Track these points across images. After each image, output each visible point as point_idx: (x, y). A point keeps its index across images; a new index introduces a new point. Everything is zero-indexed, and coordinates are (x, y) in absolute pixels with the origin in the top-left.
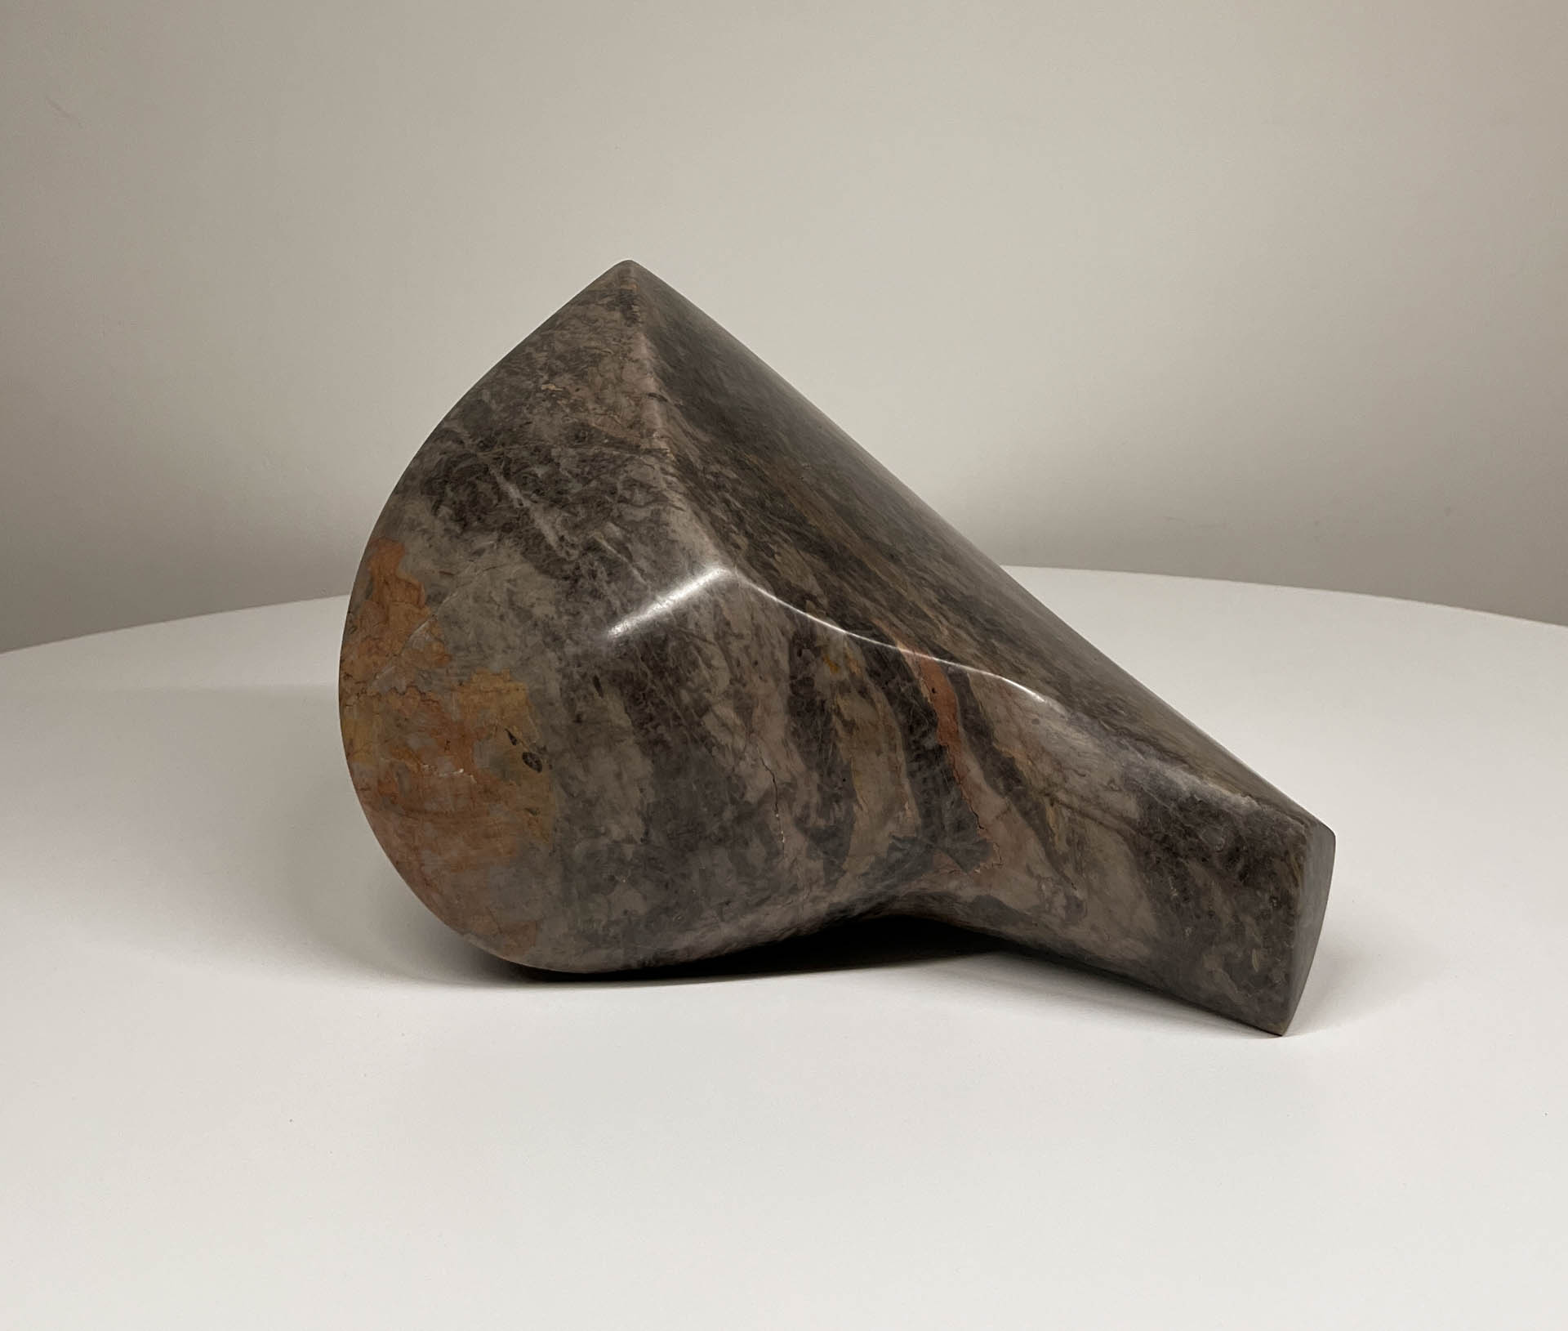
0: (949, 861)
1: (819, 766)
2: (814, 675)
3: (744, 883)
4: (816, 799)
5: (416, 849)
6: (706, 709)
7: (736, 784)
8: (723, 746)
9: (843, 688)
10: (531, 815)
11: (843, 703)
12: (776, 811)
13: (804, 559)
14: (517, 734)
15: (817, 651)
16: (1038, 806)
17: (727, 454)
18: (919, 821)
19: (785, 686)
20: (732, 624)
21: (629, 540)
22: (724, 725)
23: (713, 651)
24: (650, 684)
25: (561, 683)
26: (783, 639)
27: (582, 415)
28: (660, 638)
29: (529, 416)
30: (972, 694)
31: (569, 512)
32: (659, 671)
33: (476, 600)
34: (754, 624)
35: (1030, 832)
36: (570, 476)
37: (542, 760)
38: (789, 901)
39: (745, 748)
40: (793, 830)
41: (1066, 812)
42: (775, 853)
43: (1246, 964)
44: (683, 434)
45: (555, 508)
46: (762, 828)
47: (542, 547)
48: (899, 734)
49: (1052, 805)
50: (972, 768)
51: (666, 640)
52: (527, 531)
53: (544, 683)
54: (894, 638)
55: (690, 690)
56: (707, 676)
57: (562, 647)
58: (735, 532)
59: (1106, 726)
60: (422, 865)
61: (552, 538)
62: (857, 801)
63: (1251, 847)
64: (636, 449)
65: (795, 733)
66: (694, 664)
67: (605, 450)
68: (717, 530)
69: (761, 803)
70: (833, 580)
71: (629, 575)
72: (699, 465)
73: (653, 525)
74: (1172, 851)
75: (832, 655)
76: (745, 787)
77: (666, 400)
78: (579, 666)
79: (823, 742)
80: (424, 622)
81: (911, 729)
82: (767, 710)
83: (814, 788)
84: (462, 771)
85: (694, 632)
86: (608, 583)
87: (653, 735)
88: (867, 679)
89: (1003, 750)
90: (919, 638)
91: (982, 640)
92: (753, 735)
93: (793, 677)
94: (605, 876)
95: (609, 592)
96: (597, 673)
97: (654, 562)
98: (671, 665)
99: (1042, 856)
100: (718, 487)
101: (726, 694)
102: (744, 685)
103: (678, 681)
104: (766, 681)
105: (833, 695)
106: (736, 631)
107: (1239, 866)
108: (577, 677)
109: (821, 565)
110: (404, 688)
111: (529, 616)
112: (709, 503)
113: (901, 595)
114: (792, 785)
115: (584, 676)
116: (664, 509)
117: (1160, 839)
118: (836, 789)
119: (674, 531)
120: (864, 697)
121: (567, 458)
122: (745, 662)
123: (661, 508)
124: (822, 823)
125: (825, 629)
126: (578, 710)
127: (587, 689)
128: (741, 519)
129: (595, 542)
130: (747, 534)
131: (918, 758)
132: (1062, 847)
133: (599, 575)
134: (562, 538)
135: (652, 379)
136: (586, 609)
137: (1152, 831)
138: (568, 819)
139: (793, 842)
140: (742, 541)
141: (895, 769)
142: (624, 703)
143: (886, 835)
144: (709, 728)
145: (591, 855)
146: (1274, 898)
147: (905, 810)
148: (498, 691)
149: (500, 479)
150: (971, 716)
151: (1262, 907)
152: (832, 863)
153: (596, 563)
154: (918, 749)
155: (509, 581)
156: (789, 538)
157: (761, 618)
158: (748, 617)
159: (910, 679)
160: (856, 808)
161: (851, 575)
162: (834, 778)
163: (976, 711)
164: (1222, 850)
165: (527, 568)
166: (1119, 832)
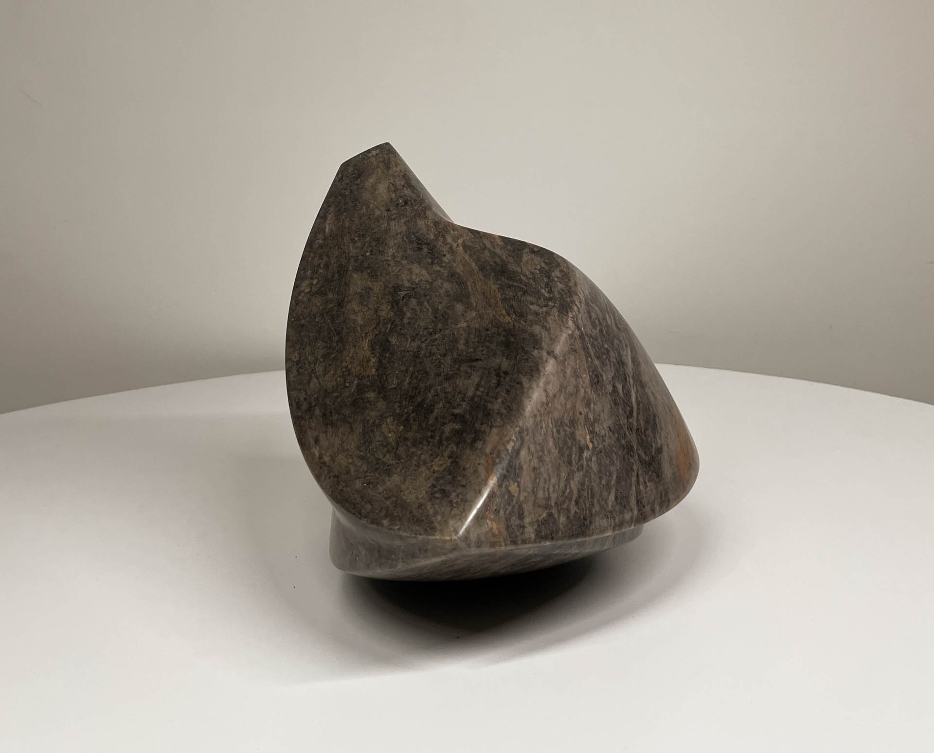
67: (592, 354)
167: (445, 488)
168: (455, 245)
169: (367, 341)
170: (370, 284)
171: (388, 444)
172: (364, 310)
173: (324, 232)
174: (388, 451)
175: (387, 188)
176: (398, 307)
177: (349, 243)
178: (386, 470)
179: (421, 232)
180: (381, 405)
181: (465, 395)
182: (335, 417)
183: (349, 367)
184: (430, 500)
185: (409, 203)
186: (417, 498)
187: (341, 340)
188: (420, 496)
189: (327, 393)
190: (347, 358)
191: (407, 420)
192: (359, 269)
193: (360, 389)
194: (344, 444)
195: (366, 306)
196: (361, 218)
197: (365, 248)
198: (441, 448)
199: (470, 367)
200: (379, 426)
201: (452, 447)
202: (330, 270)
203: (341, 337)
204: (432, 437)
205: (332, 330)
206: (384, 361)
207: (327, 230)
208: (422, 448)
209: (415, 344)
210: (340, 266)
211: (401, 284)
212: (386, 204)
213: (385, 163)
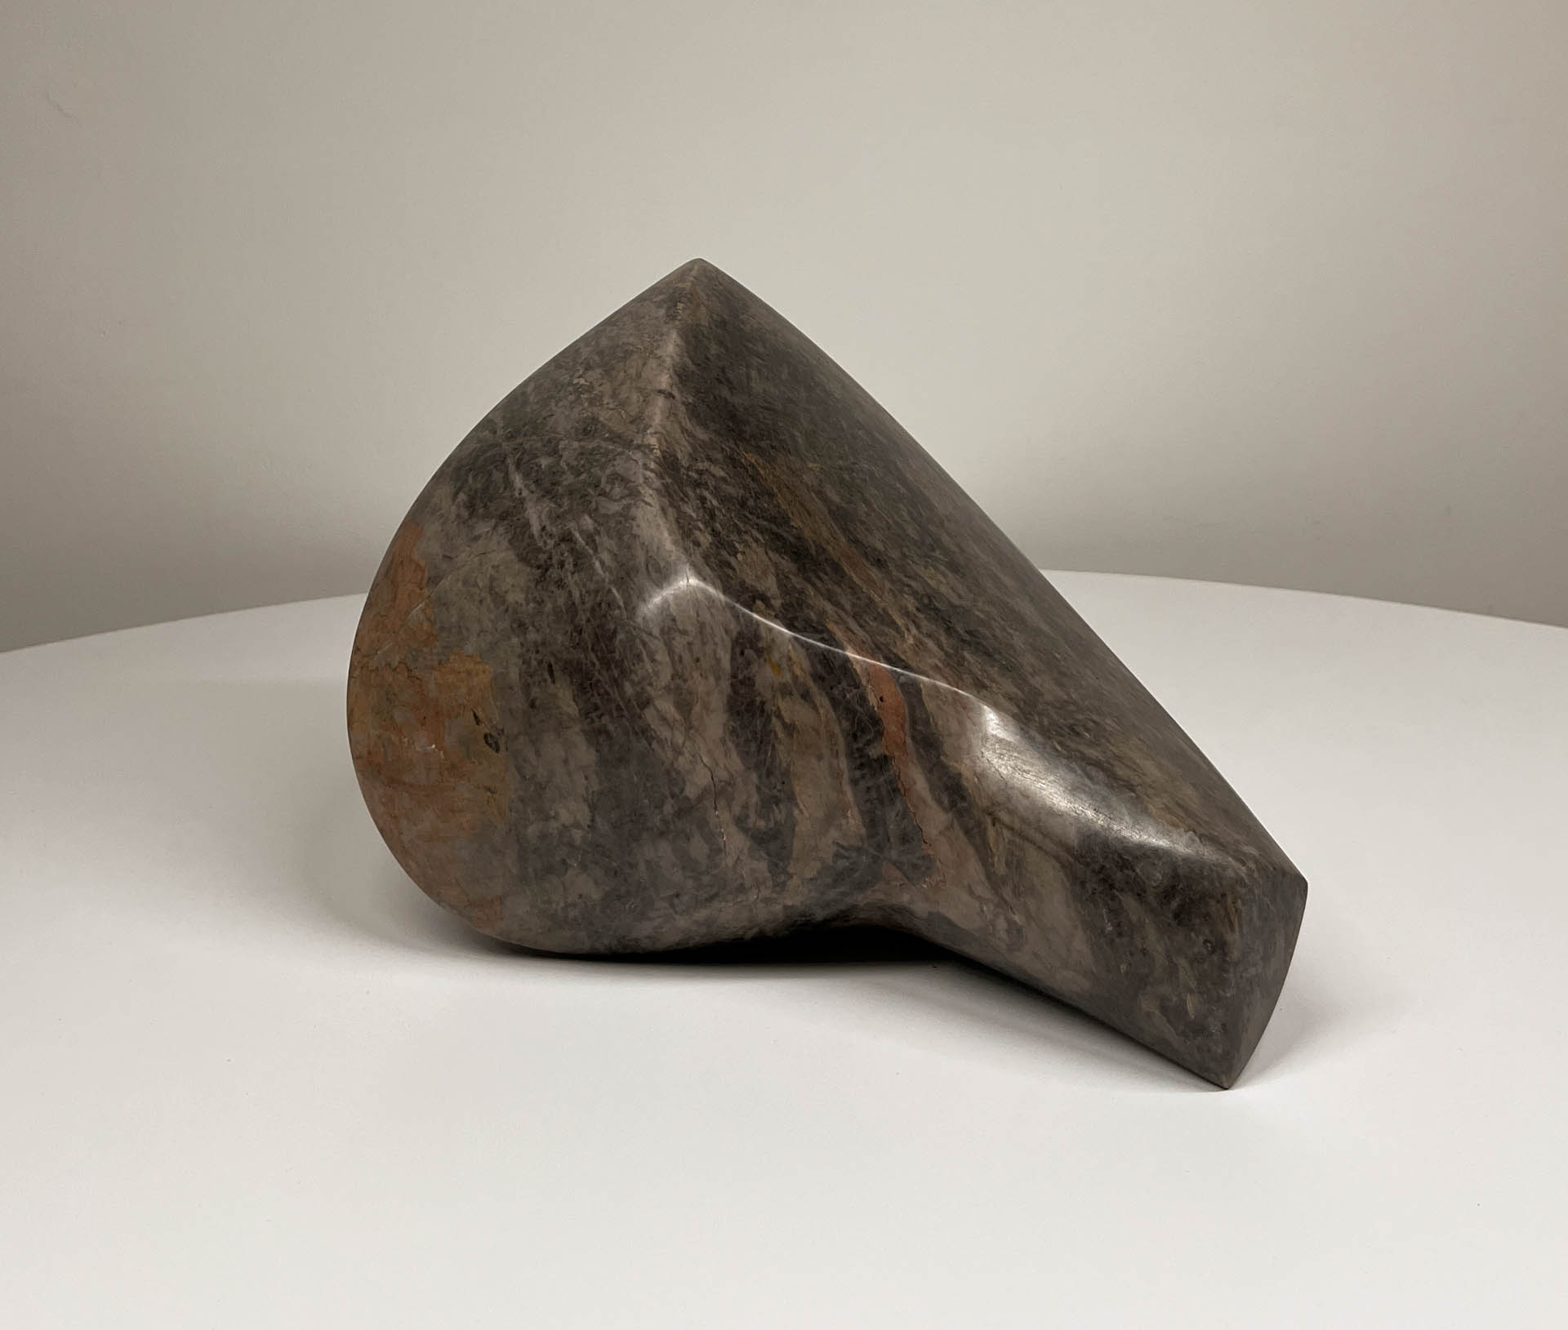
0: (898, 874)
1: (757, 767)
2: (754, 676)
3: (690, 877)
4: (755, 799)
5: (395, 817)
6: (646, 703)
7: (675, 778)
8: (662, 740)
9: (785, 691)
10: (489, 794)
11: (783, 705)
12: (716, 809)
13: (770, 559)
14: (480, 714)
15: (759, 652)
16: (979, 824)
17: (722, 452)
18: (863, 831)
19: (725, 685)
20: (677, 618)
21: (598, 533)
22: (664, 719)
23: (657, 645)
24: (597, 674)
25: (520, 670)
26: (725, 637)
27: (595, 409)
28: (610, 630)
29: (554, 408)
30: (923, 704)
31: (556, 503)
32: (606, 663)
33: (465, 582)
34: (698, 621)
35: (971, 851)
36: (566, 468)
37: (499, 742)
38: (739, 900)
39: (684, 743)
40: (733, 829)
41: (1006, 833)
42: (717, 851)
43: (1181, 1010)
44: (679, 431)
45: (545, 499)
46: (702, 824)
47: (526, 536)
48: (841, 740)
49: (994, 825)
50: (918, 780)
51: (615, 632)
52: (518, 519)
53: (506, 668)
54: (845, 643)
55: (633, 684)
56: (650, 671)
57: (525, 634)
58: (700, 530)
59: (1059, 748)
60: (401, 833)
61: (535, 529)
62: (797, 805)
63: (1188, 886)
64: (629, 444)
65: (733, 731)
66: (639, 656)
67: (603, 444)
68: (681, 527)
69: (700, 798)
70: (797, 581)
71: (592, 566)
72: (685, 462)
73: (621, 519)
74: (1108, 883)
75: (776, 656)
76: (684, 782)
77: (674, 397)
78: (537, 652)
79: (761, 742)
80: (421, 603)
81: (855, 737)
82: (706, 707)
83: (753, 791)
84: (434, 746)
85: (642, 626)
86: (573, 573)
87: (597, 725)
88: (811, 683)
89: (951, 764)
90: (876, 644)
91: (951, 651)
92: (692, 731)
93: (734, 676)
94: (558, 859)
95: (571, 583)
96: (552, 660)
97: (615, 555)
98: (617, 658)
99: (983, 878)
100: (697, 484)
101: (667, 688)
102: (685, 681)
103: (623, 673)
104: (706, 678)
105: (774, 696)
106: (681, 628)
107: (1174, 904)
108: (534, 663)
109: (787, 564)
110: (396, 663)
111: (504, 602)
112: (682, 500)
113: (872, 601)
114: (730, 783)
115: (540, 662)
116: (634, 504)
117: (1097, 869)
118: (775, 791)
119: (638, 526)
120: (806, 701)
121: (570, 449)
122: (687, 657)
123: (633, 502)
124: (762, 824)
125: (770, 630)
126: (533, 695)
127: (542, 675)
128: (713, 516)
129: (570, 533)
130: (715, 533)
131: (861, 766)
132: (1001, 869)
133: (566, 566)
134: (544, 528)
135: (668, 376)
136: (550, 597)
137: (1089, 860)
138: (522, 800)
139: (735, 842)
140: (706, 539)
141: (836, 775)
142: (573, 691)
143: (830, 841)
144: (651, 722)
145: (543, 836)
146: (1210, 942)
147: (848, 817)
148: (469, 673)
149: (512, 468)
150: (920, 728)
151: (1196, 950)
152: (776, 865)
153: (566, 555)
154: (861, 757)
155: (493, 567)
156: (761, 538)
157: (706, 616)
158: (692, 613)
159: (857, 686)
160: (796, 812)
161: (820, 579)
162: (773, 780)
163: (927, 723)
164: (1158, 886)
165: (511, 555)
166: (1057, 858)
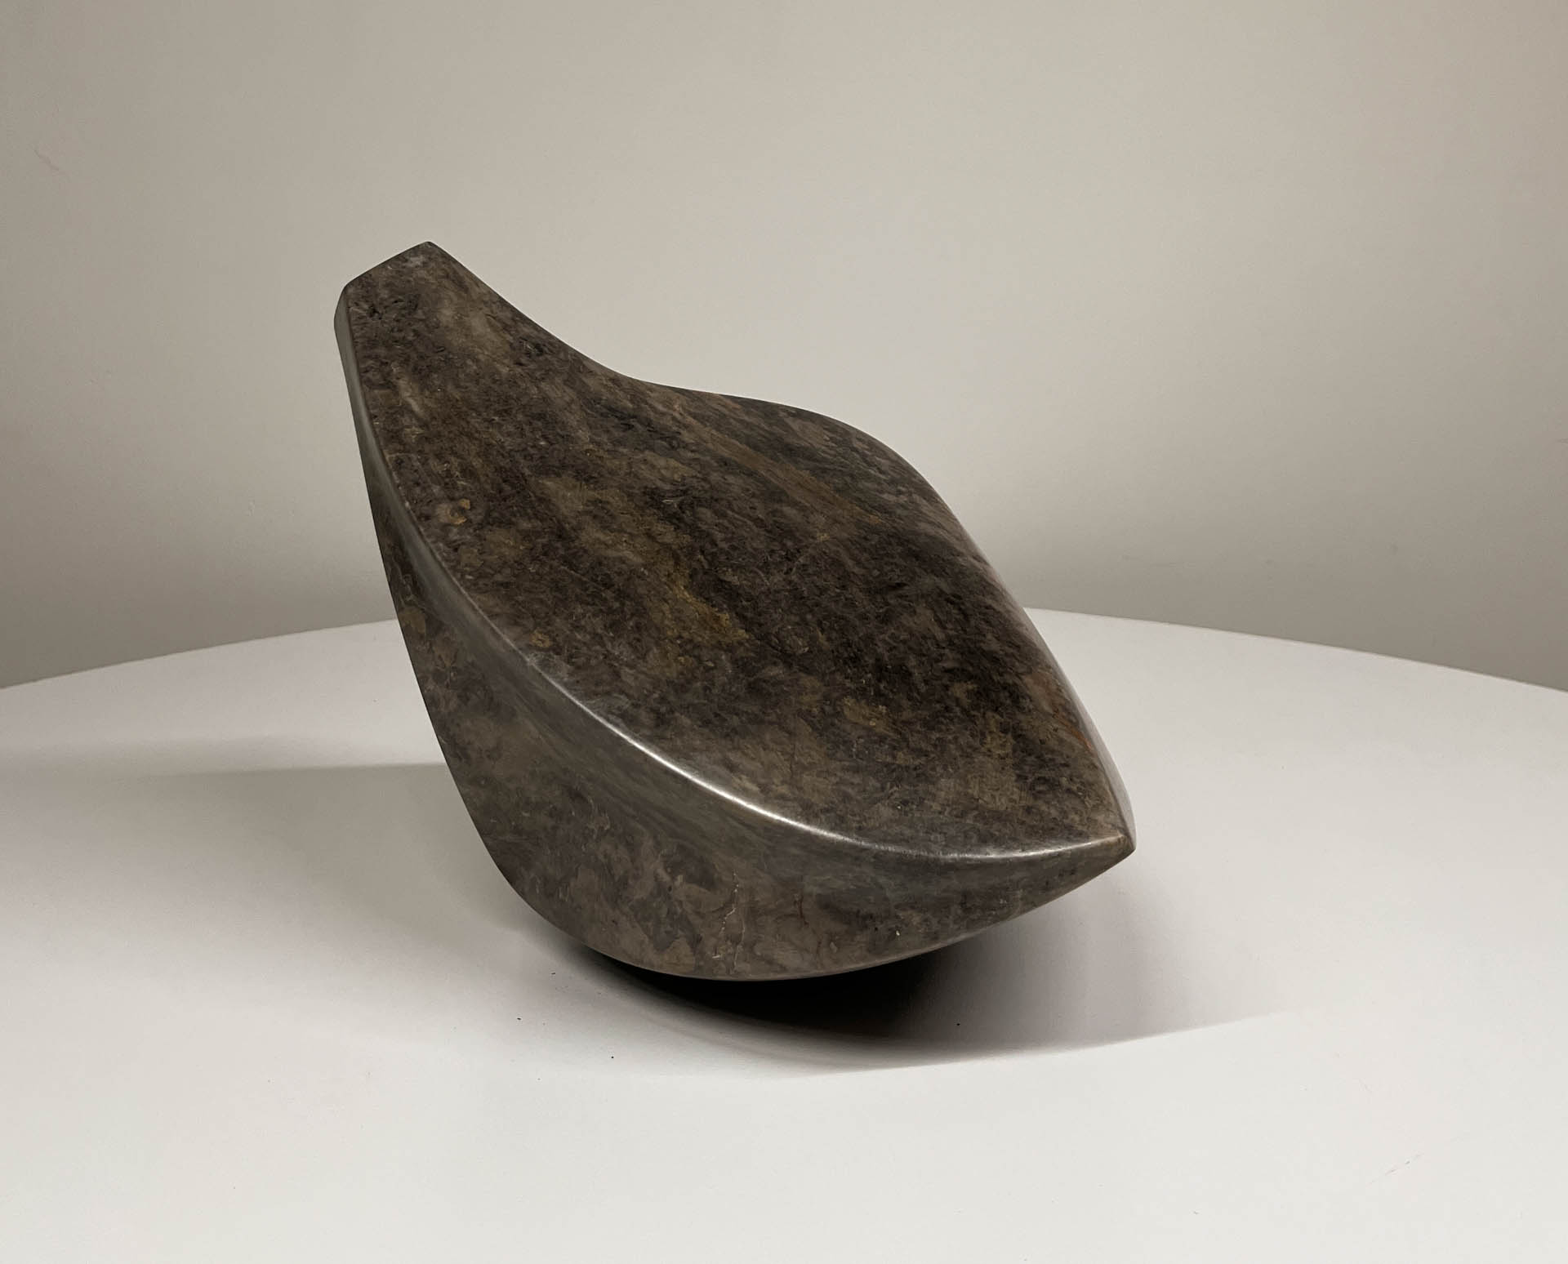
13: (806, 441)
70: (777, 430)
167: (1043, 775)
168: (677, 415)
169: (682, 588)
170: (595, 495)
171: (882, 739)
172: (624, 539)
173: (412, 412)
174: (894, 748)
175: (487, 326)
176: (686, 524)
177: (488, 428)
178: (918, 776)
179: (604, 398)
180: (807, 681)
181: (934, 637)
182: (735, 721)
183: (686, 635)
184: (1036, 798)
185: (546, 349)
186: (1012, 800)
187: (621, 595)
188: (1015, 797)
189: (681, 688)
190: (666, 622)
191: (878, 693)
192: (545, 470)
193: (742, 666)
194: (796, 758)
195: (621, 531)
196: (477, 382)
197: (528, 434)
198: (978, 723)
199: (901, 596)
200: (838, 714)
201: (993, 717)
202: (483, 479)
203: (619, 590)
204: (947, 709)
205: (586, 582)
206: (749, 615)
207: (415, 407)
208: (948, 730)
209: (778, 578)
210: (499, 470)
211: (654, 487)
212: (507, 353)
213: (453, 281)
